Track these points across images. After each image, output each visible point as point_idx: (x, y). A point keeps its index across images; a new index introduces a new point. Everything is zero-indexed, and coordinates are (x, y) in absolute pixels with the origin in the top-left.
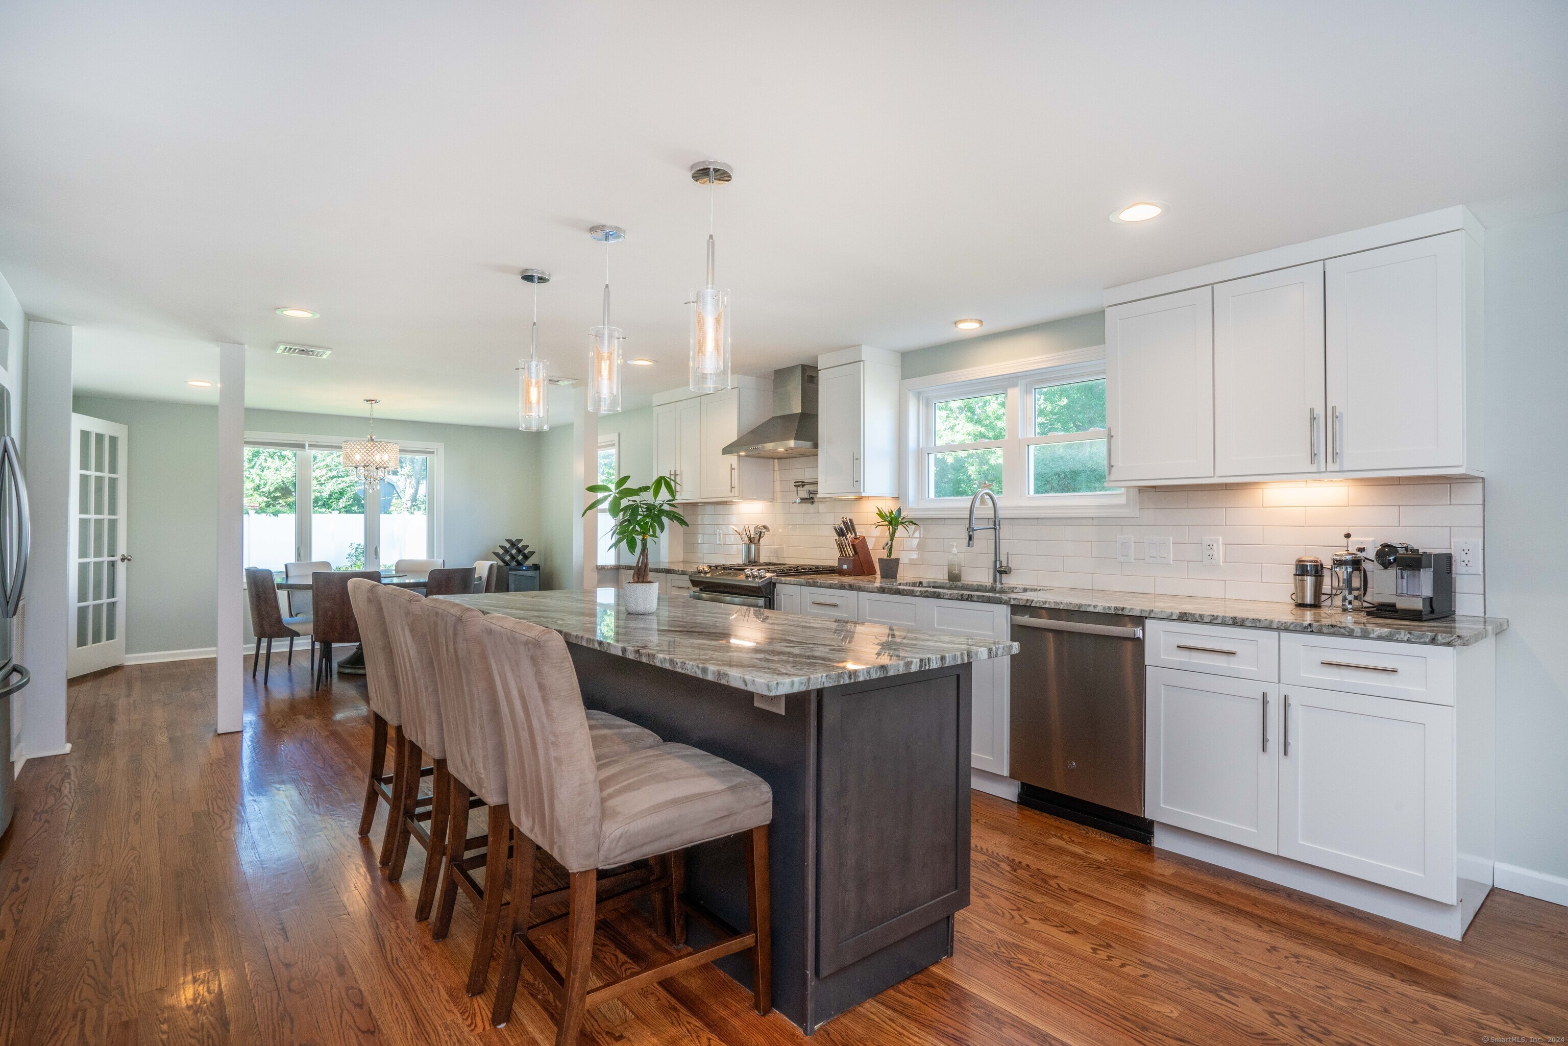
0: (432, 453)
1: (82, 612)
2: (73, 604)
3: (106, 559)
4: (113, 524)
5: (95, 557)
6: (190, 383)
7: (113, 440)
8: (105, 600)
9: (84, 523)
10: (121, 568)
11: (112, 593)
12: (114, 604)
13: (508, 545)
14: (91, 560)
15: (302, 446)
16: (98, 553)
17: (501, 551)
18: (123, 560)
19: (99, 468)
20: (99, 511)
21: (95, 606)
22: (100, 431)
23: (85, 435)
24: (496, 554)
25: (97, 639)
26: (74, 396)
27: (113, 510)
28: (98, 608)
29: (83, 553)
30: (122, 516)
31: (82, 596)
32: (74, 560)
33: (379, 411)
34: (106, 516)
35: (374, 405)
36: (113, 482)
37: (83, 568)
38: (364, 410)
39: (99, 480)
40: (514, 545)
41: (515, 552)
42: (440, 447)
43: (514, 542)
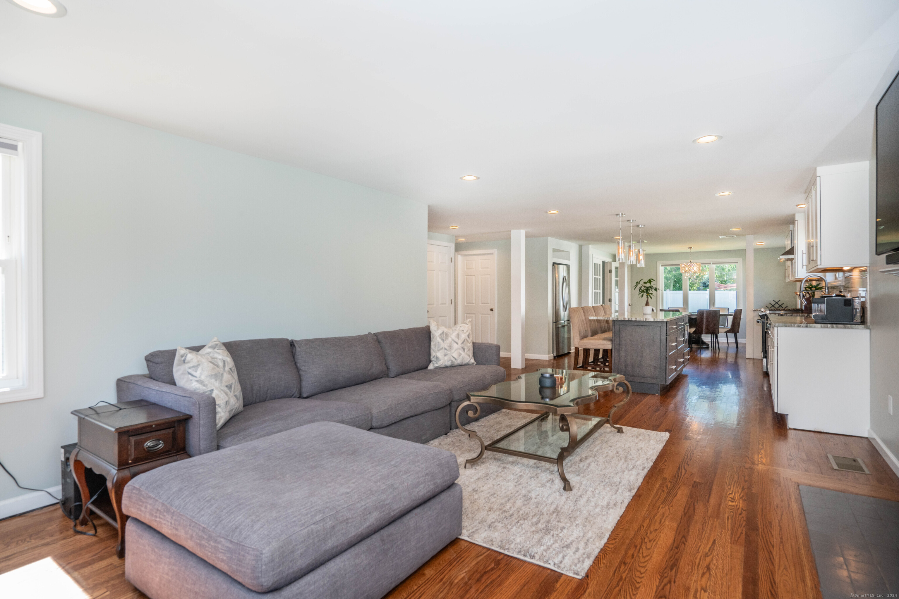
0: (737, 263)
33: (692, 250)
40: (777, 303)
41: (777, 306)
42: (740, 260)
43: (777, 302)
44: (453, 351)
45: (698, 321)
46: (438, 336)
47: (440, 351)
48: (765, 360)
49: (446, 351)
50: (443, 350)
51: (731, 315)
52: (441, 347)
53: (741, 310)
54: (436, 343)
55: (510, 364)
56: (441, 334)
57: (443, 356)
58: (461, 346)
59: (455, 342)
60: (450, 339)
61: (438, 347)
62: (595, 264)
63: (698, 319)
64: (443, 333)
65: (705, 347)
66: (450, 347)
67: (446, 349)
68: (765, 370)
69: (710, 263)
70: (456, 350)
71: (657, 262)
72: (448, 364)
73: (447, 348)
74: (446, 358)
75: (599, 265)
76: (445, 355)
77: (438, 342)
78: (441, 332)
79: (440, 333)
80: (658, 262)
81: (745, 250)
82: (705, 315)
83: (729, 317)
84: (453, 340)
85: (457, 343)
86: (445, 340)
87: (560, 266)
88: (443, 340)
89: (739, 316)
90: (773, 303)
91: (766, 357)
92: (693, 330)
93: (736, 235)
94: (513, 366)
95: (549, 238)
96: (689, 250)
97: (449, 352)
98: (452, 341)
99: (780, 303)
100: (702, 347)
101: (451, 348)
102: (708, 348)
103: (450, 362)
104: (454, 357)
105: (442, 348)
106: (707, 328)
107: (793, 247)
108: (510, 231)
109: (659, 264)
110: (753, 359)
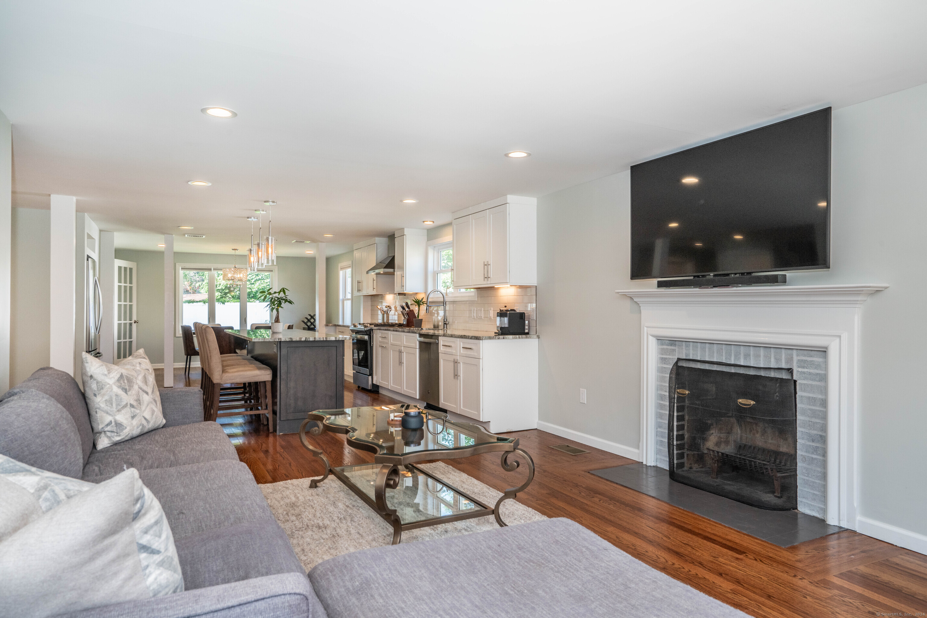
0: (272, 271)
1: (119, 344)
2: (116, 341)
3: (128, 322)
4: (131, 306)
5: (124, 321)
7: (131, 269)
8: (128, 340)
9: (120, 306)
10: (134, 326)
11: (130, 337)
12: (131, 342)
13: (309, 317)
14: (123, 322)
15: (210, 270)
16: (125, 319)
17: (306, 321)
18: (135, 322)
19: (125, 282)
20: (125, 301)
21: (124, 342)
22: (125, 266)
23: (120, 268)
24: (303, 322)
25: (125, 357)
26: (115, 250)
27: (131, 301)
28: (125, 343)
29: (119, 319)
30: (134, 303)
31: (119, 338)
32: (116, 322)
33: (237, 253)
34: (128, 303)
36: (131, 288)
37: (119, 325)
39: (125, 287)
43: (312, 316)
44: (143, 408)
46: (114, 383)
47: (123, 411)
49: (132, 409)
50: (128, 409)
52: (124, 403)
54: (111, 398)
56: (118, 380)
57: (130, 419)
58: (152, 397)
59: (144, 391)
60: (136, 387)
61: (118, 405)
64: (122, 376)
66: (138, 401)
67: (132, 406)
70: (148, 405)
72: (136, 432)
73: (135, 403)
74: (135, 422)
76: (133, 417)
77: (116, 395)
78: (118, 376)
79: (116, 378)
84: (141, 388)
85: (147, 393)
86: (130, 390)
88: (126, 391)
96: (233, 252)
97: (138, 411)
98: (140, 390)
101: (140, 403)
103: (141, 427)
104: (145, 419)
105: (126, 405)
108: (50, 195)
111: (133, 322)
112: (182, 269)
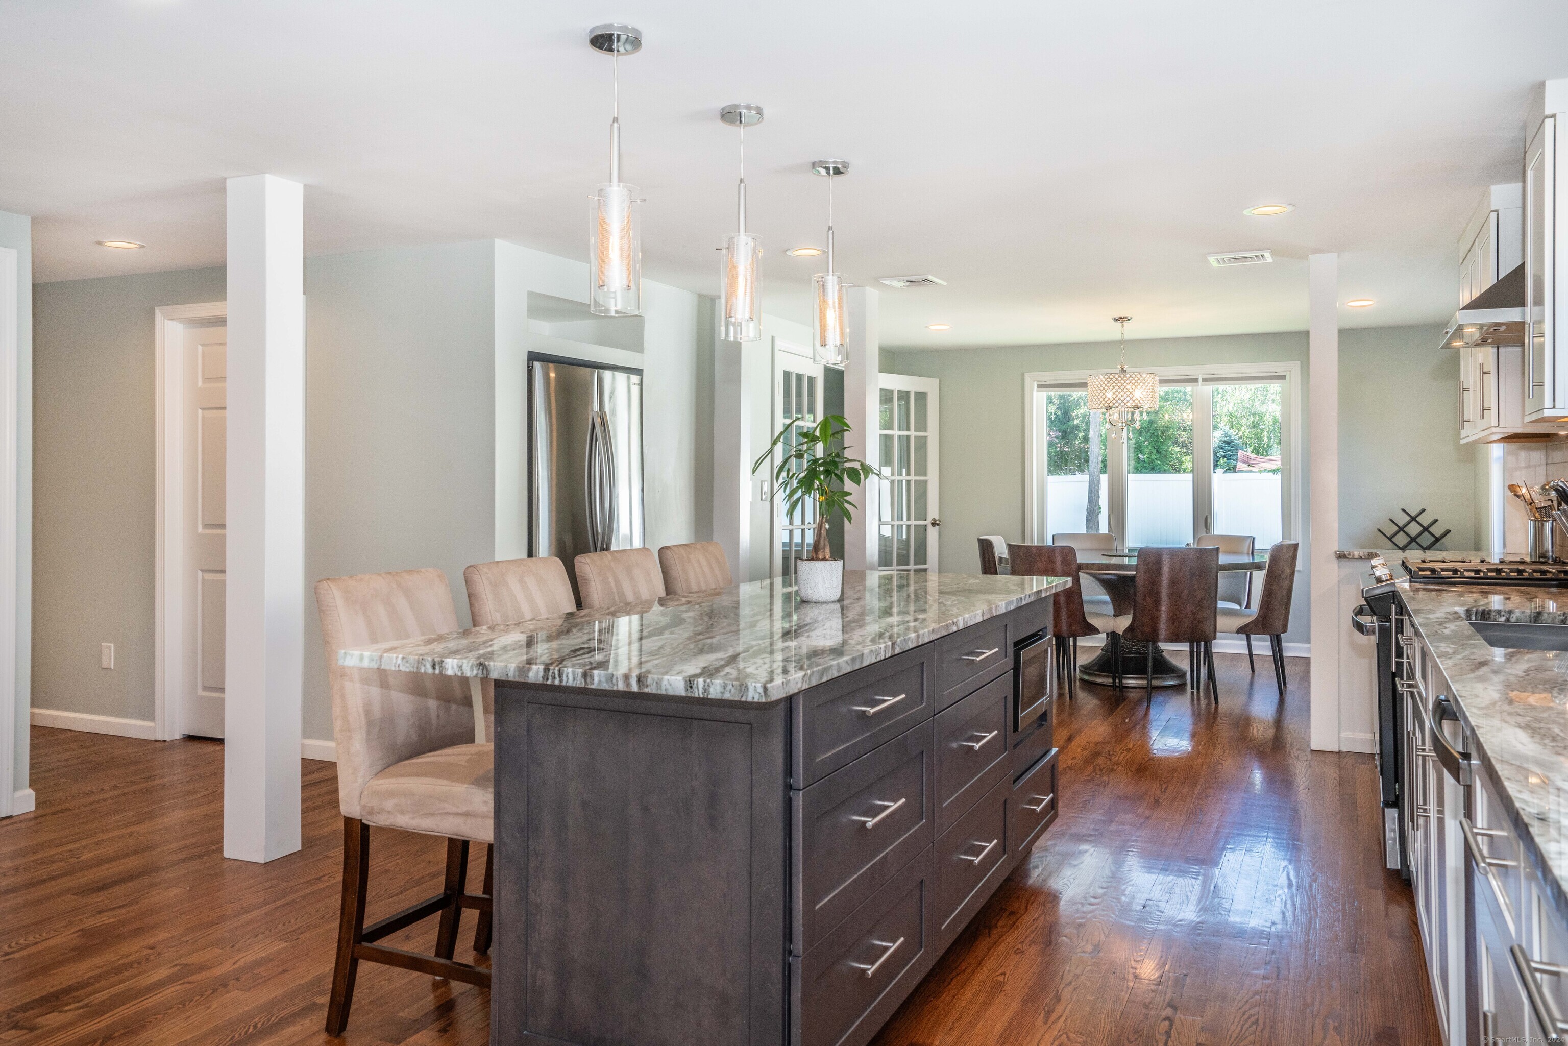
0: (1283, 377)
3: (914, 522)
4: (921, 485)
6: (931, 327)
7: (922, 397)
10: (932, 533)
11: (922, 560)
16: (908, 517)
18: (934, 524)
19: (904, 426)
22: (904, 388)
23: (886, 393)
27: (921, 472)
30: (932, 477)
31: (886, 562)
32: (870, 525)
33: (1132, 331)
34: (913, 478)
35: (1126, 324)
36: (921, 440)
38: (1113, 332)
39: (904, 439)
40: (1413, 519)
41: (1414, 529)
42: (1293, 369)
43: (1413, 515)
45: (1140, 589)
48: (1391, 814)
51: (1259, 567)
53: (1296, 546)
55: (220, 841)
62: (787, 375)
63: (1140, 581)
65: (1171, 683)
68: (1394, 862)
69: (1196, 380)
71: (1023, 375)
75: (811, 380)
80: (1026, 375)
81: (1305, 335)
82: (1165, 569)
83: (1255, 573)
87: (607, 375)
89: (1288, 571)
90: (1402, 519)
91: (1395, 802)
92: (1123, 623)
93: (1274, 253)
94: (232, 849)
95: (499, 243)
99: (1425, 520)
100: (1155, 683)
102: (1179, 688)
106: (1174, 619)
107: (1519, 272)
109: (1031, 381)
110: (1339, 753)
111: (928, 522)
112: (1039, 386)
